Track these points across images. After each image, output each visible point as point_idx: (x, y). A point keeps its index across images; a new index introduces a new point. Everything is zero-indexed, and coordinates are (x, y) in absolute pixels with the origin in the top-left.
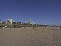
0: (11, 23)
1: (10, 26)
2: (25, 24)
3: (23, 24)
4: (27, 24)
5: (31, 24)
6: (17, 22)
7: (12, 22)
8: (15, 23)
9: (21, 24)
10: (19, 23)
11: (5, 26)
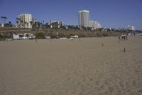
0: (30, 26)
1: (27, 36)
2: (69, 26)
3: (64, 28)
4: (77, 28)
5: (89, 29)
6: (45, 23)
7: (31, 22)
8: (39, 24)
9: (57, 28)
10: (53, 24)
11: (12, 34)
